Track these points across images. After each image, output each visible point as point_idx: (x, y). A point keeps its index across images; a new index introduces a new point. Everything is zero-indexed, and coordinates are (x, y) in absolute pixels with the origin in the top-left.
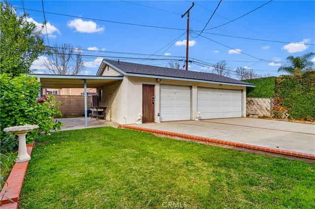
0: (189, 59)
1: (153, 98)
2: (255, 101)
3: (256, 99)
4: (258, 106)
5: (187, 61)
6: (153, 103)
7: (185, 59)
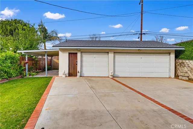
0: (143, 32)
1: (77, 61)
2: (186, 63)
3: (187, 61)
4: (189, 68)
5: (141, 34)
6: (77, 64)
7: (140, 32)
